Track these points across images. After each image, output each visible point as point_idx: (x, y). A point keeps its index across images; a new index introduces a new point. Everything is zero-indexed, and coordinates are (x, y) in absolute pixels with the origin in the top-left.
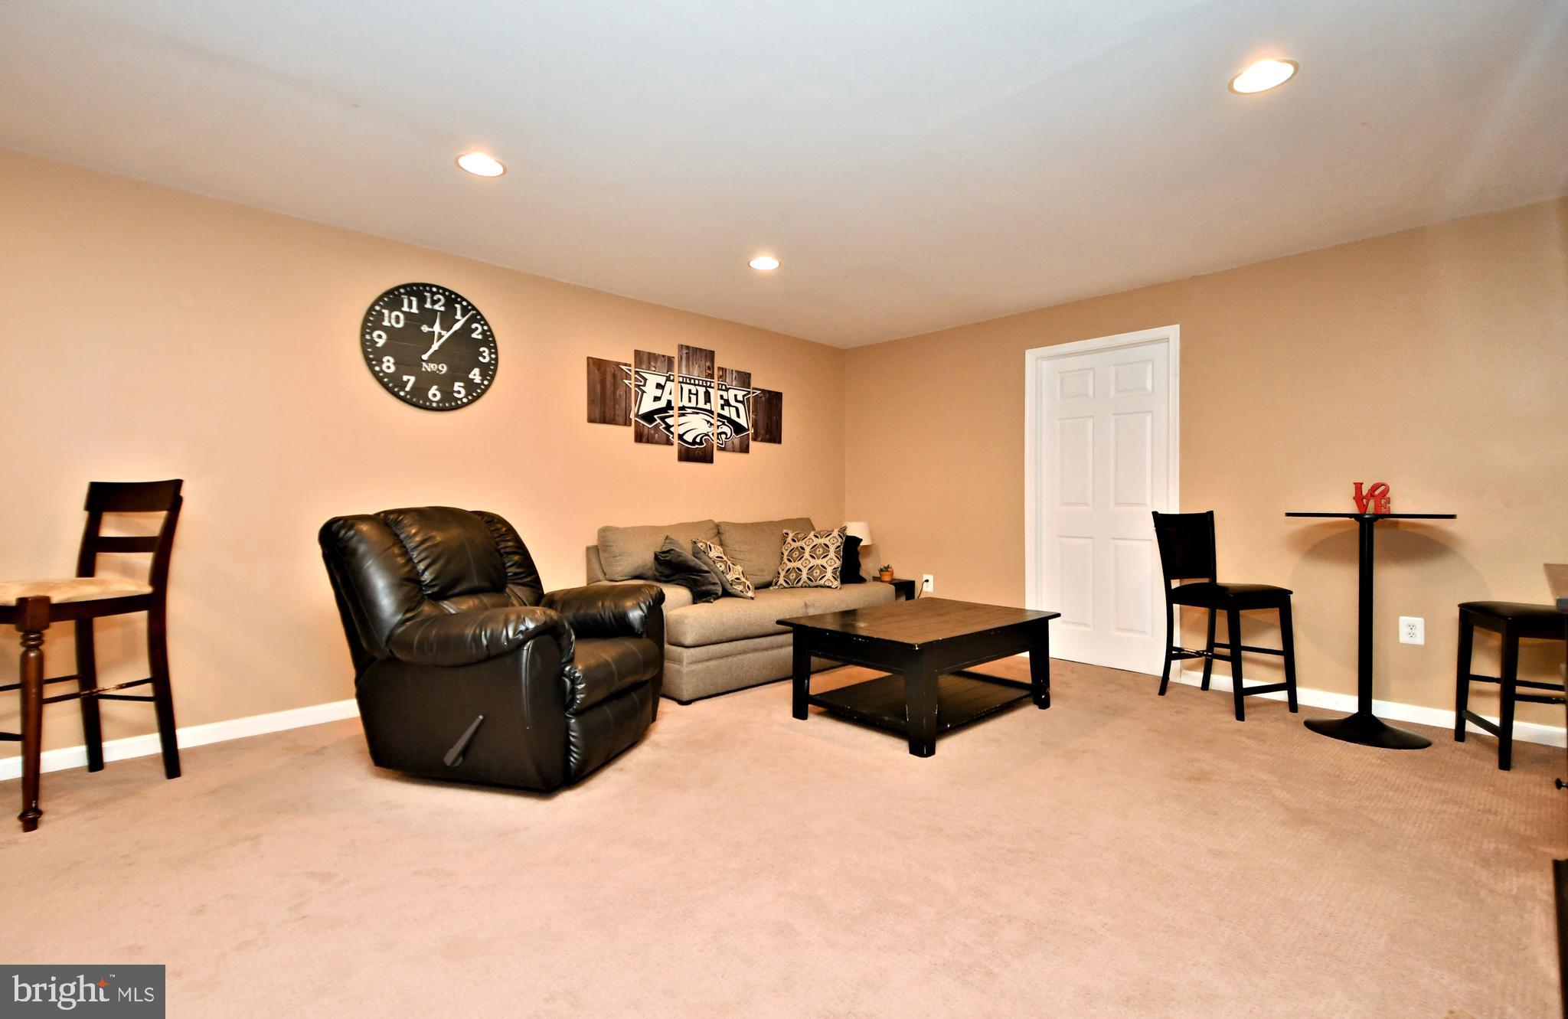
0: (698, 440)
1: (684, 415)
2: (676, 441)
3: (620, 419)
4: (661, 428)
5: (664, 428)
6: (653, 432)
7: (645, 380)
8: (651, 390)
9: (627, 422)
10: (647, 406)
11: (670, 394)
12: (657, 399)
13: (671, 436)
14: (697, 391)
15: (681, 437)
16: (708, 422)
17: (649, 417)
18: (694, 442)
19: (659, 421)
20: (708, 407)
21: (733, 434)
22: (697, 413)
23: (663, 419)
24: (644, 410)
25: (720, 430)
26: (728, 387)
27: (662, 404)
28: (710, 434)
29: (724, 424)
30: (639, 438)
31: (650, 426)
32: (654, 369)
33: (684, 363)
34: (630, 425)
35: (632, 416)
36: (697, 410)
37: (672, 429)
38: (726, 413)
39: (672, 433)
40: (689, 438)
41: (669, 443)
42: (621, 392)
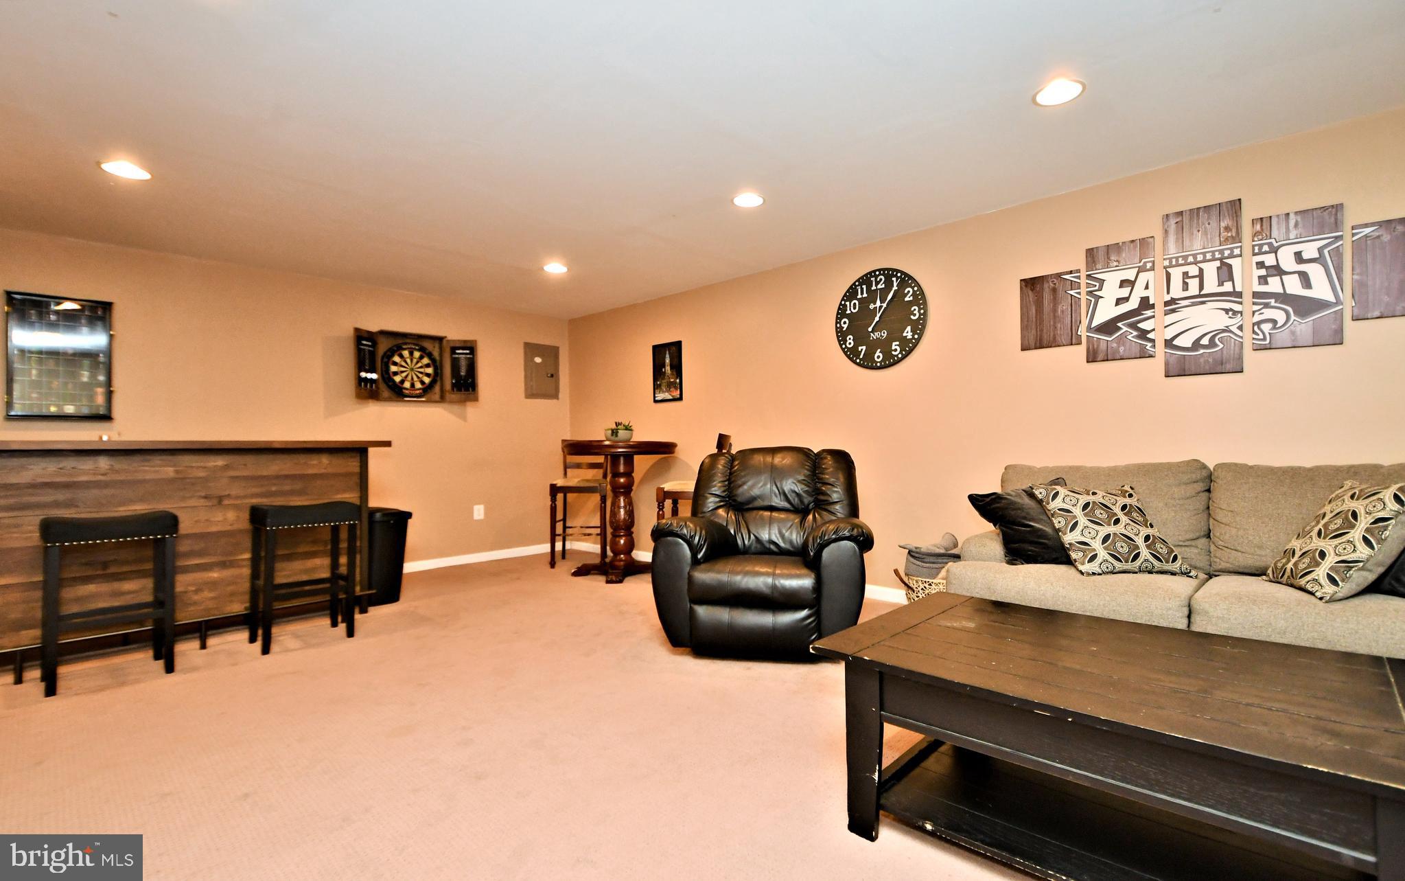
0: (1205, 341)
1: (1173, 311)
2: (1160, 350)
3: (1065, 339)
4: (1129, 337)
5: (1138, 337)
6: (1115, 345)
7: (1102, 281)
8: (1112, 290)
9: (1074, 340)
10: (1106, 312)
11: (1147, 288)
12: (1119, 301)
13: (1150, 345)
14: (1201, 270)
15: (1169, 343)
16: (1227, 311)
17: (1109, 327)
18: (1197, 344)
19: (1125, 329)
20: (1228, 287)
21: (1293, 317)
22: (1203, 303)
23: (1133, 326)
24: (1101, 317)
25: (1257, 318)
26: (1276, 245)
27: (1133, 304)
28: (1234, 329)
29: (1267, 306)
30: (1092, 357)
31: (1110, 339)
32: (1115, 264)
33: (1172, 238)
34: (1079, 343)
35: (1083, 331)
36: (1202, 298)
37: (1150, 336)
38: (1274, 285)
39: (1153, 341)
40: (1185, 341)
41: (1144, 355)
42: (1064, 306)
